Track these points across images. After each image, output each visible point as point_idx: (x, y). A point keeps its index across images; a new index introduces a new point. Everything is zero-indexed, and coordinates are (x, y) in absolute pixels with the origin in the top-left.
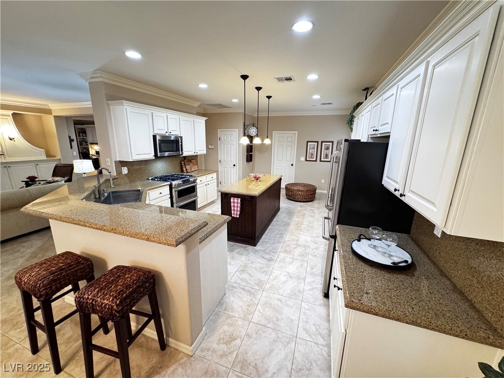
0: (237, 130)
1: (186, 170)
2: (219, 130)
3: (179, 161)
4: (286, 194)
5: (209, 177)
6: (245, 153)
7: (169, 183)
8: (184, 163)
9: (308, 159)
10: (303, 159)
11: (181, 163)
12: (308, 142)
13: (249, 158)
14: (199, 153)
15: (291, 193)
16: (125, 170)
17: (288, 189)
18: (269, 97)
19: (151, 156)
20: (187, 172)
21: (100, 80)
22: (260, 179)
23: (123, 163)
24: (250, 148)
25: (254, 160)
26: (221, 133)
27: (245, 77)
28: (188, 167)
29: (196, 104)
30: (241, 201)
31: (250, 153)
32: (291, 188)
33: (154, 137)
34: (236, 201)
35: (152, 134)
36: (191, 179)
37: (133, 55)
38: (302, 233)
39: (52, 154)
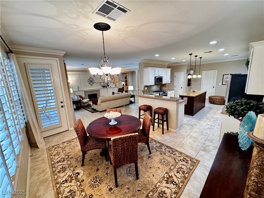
0: (184, 72)
1: (163, 89)
2: (175, 73)
3: (160, 86)
4: (209, 101)
5: (172, 92)
6: (187, 82)
7: (159, 93)
8: (162, 87)
9: (224, 84)
10: (221, 84)
11: (161, 87)
12: (223, 75)
13: (189, 84)
14: (168, 83)
15: (212, 100)
16: (146, 89)
17: (210, 98)
18: (201, 58)
19: (154, 84)
20: (163, 90)
21: (143, 62)
22: (195, 92)
23: (146, 86)
24: (189, 80)
25: (192, 85)
26: (175, 74)
27: (191, 54)
28: (163, 88)
29: (167, 64)
30: (188, 99)
31: (189, 82)
32: (212, 98)
33: (155, 77)
34: (185, 98)
35: (154, 77)
36: (166, 92)
37: (157, 55)
38: (216, 115)
39: (116, 85)
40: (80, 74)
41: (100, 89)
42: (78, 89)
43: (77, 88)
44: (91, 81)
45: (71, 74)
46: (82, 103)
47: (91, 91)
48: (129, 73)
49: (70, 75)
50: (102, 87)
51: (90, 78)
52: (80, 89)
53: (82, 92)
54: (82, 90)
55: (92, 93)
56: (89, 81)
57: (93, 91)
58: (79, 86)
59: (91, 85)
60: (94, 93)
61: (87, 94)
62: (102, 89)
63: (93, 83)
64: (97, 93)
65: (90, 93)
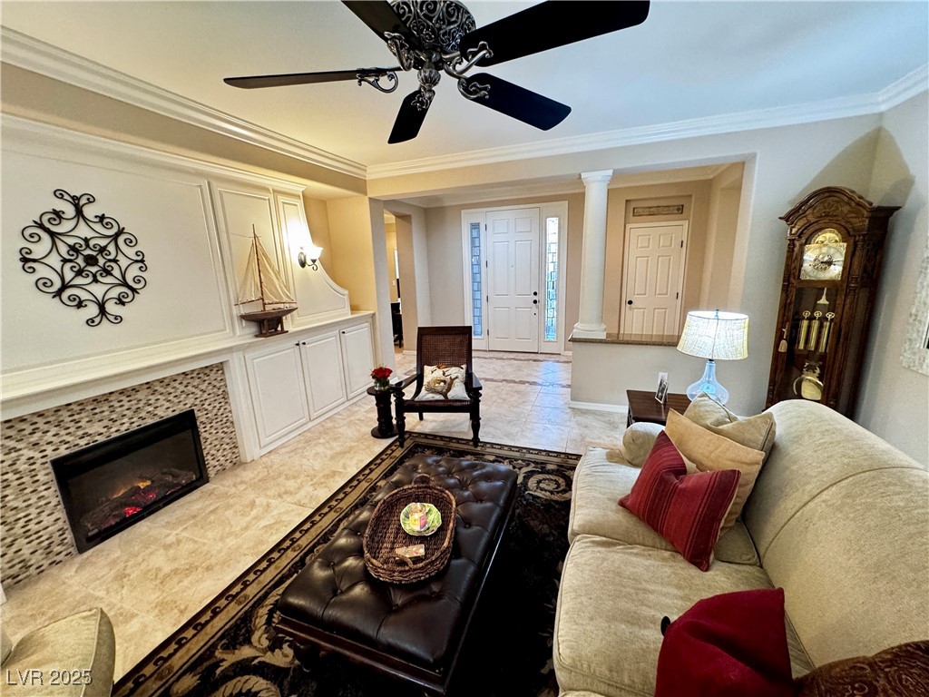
39: (356, 303)
44: (88, 259)
47: (103, 398)
55: (122, 428)
56: (42, 250)
57: (135, 389)
59: (103, 311)
60: (150, 421)
61: (28, 453)
62: (249, 355)
63: (130, 290)
64: (190, 401)
65: (97, 428)
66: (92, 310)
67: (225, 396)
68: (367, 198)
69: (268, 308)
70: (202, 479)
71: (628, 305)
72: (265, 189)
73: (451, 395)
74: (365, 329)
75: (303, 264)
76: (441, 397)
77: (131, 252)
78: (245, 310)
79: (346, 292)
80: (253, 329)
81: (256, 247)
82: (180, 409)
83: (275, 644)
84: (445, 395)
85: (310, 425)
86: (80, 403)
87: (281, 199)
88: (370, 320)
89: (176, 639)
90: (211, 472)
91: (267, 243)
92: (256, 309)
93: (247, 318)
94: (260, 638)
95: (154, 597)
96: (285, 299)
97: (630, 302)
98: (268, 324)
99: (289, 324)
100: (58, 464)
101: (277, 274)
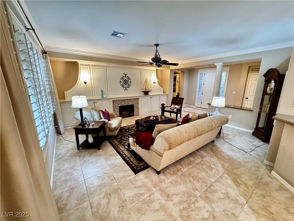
39: (164, 91)
40: (106, 67)
41: (140, 96)
42: (102, 95)
43: (101, 93)
44: (126, 82)
45: (89, 65)
46: (107, 130)
47: (124, 100)
48: (185, 73)
49: (88, 67)
50: (142, 94)
51: (125, 76)
52: (105, 96)
53: (108, 101)
54: (109, 99)
55: (126, 104)
56: (122, 81)
57: (128, 100)
58: (103, 90)
59: (126, 89)
60: (129, 105)
61: (117, 105)
62: (142, 98)
63: (129, 86)
64: (134, 103)
65: (123, 104)
66: (125, 88)
67: (138, 104)
68: (170, 69)
69: (147, 90)
70: (133, 115)
71: (246, 99)
72: (149, 70)
73: (174, 110)
74: (166, 97)
75: (154, 83)
76: (172, 111)
77: (130, 81)
78: (143, 90)
79: (162, 89)
80: (144, 94)
81: (146, 80)
82: (132, 104)
83: (135, 129)
84: (173, 110)
85: (151, 113)
86: (122, 100)
87: (152, 71)
88: (167, 95)
89: (127, 126)
90: (135, 115)
91: (148, 79)
92: (144, 90)
93: (143, 92)
94: (134, 128)
95: (126, 123)
96: (150, 89)
97: (247, 98)
98: (146, 93)
99: (150, 94)
100: (119, 107)
101: (149, 85)
